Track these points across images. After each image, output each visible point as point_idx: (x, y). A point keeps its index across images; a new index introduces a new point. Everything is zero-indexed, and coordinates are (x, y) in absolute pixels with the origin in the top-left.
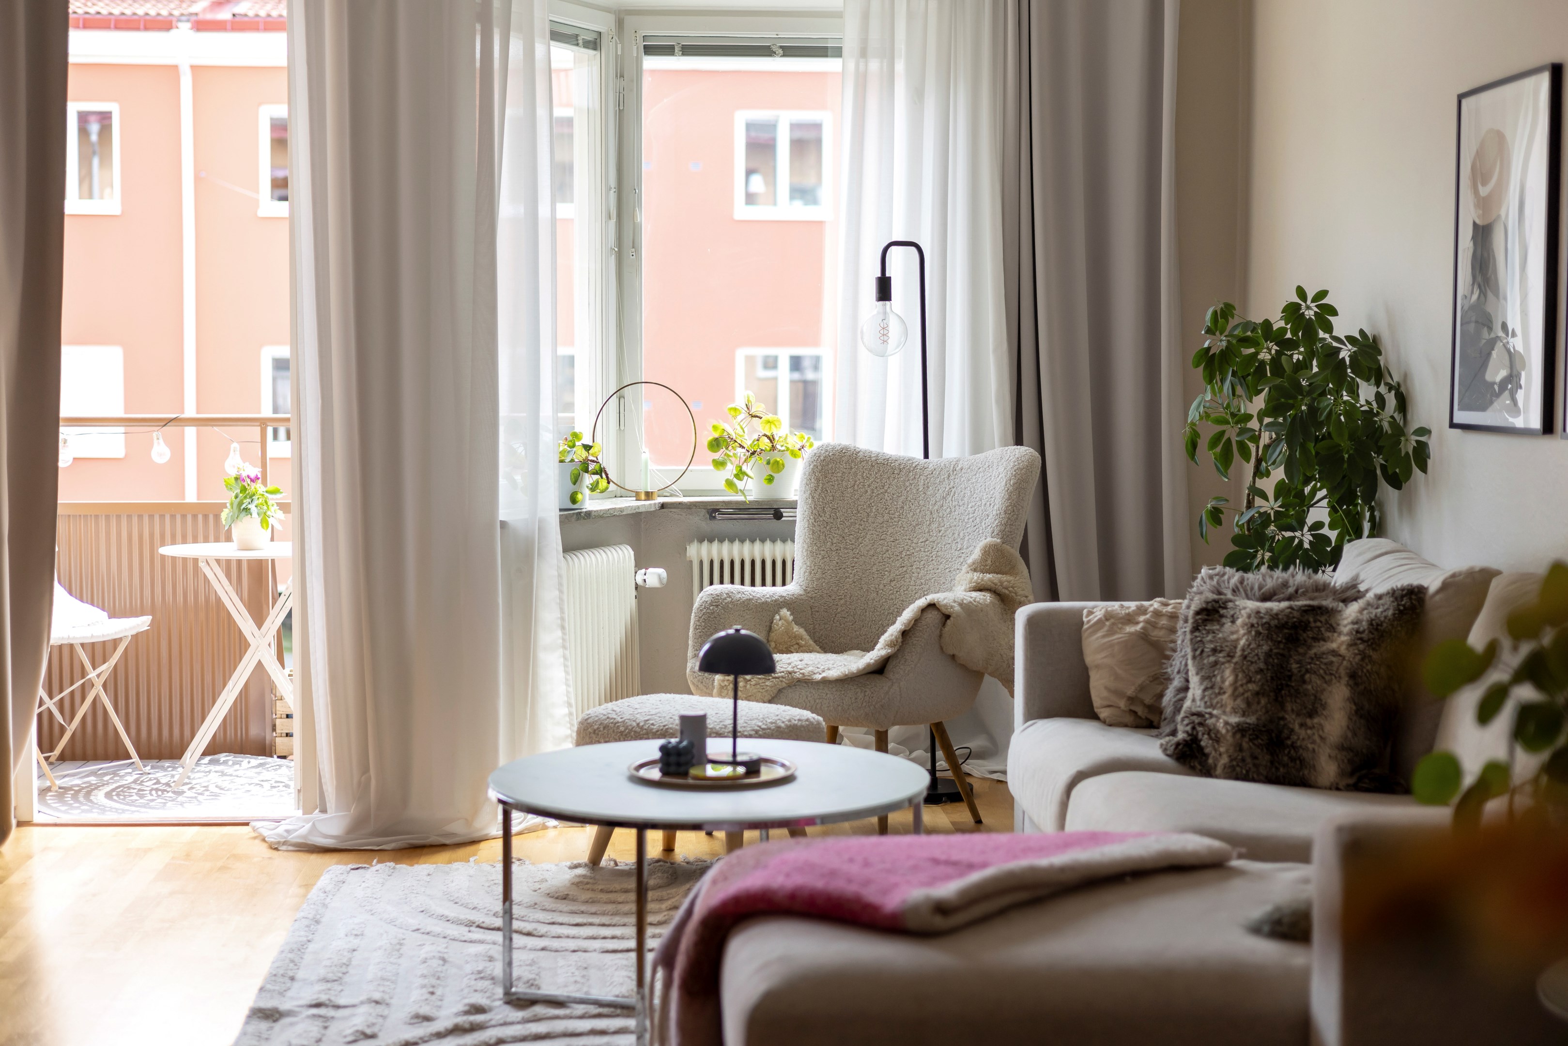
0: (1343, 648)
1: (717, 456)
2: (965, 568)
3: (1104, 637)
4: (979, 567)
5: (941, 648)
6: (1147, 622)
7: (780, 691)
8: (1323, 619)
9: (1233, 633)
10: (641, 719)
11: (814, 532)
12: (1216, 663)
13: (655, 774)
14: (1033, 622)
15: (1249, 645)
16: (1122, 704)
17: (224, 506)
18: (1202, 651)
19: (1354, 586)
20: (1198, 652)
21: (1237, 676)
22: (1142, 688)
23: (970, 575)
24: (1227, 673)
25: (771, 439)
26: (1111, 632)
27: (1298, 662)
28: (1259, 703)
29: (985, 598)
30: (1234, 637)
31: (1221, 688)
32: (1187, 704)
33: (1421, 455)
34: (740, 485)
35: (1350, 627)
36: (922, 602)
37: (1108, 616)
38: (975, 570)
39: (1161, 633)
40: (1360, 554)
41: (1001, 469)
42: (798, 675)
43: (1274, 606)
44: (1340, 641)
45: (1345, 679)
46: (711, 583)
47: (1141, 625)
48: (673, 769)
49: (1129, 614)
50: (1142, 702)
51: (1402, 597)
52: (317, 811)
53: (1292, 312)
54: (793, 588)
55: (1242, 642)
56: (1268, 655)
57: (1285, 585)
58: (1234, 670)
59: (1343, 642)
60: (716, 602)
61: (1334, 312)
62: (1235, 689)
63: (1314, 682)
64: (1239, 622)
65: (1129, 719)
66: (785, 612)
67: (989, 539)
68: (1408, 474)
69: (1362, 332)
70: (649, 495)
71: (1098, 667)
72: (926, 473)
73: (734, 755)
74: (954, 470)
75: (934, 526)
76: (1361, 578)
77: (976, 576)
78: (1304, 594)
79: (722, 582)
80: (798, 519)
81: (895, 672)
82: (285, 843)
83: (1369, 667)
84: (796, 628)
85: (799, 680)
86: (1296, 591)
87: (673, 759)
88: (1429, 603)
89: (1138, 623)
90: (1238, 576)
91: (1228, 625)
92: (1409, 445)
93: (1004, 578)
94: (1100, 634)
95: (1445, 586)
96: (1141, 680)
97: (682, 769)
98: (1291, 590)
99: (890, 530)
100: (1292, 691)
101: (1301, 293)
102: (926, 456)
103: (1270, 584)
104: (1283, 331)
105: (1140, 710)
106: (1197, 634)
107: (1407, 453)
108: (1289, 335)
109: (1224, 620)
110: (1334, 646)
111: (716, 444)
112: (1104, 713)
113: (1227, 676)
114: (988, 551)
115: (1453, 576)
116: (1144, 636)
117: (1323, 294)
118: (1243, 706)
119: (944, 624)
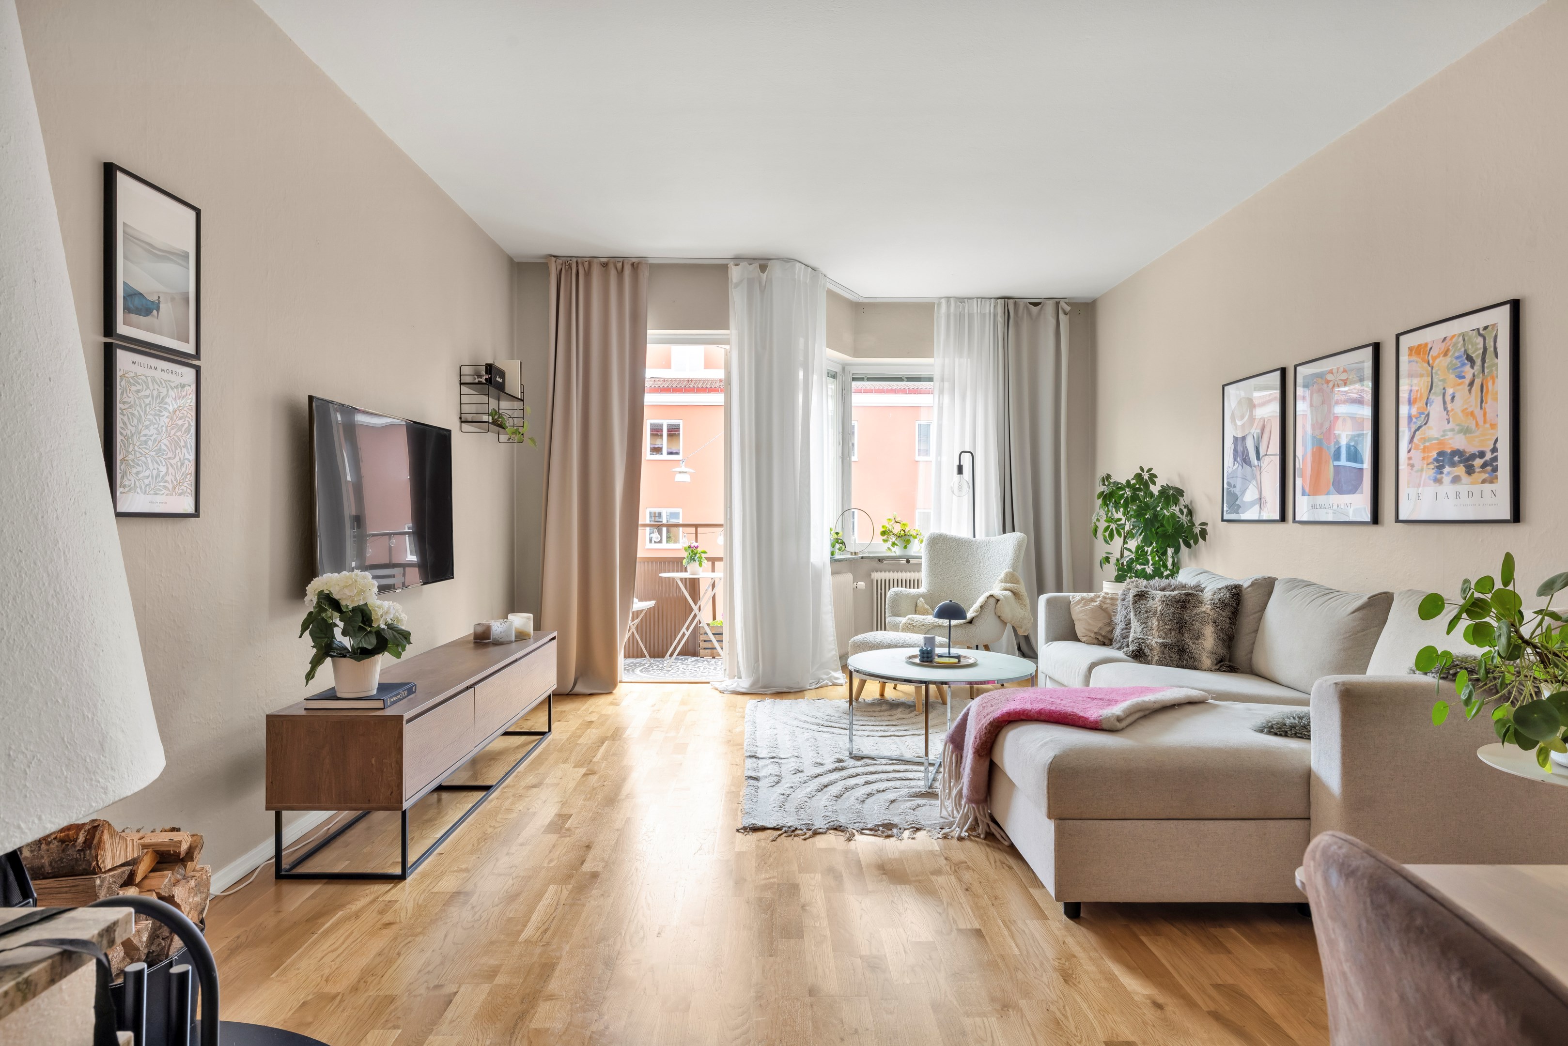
0: (1209, 610)
1: (885, 537)
2: (997, 582)
3: (1081, 607)
4: (1005, 580)
5: (995, 613)
6: (1100, 601)
7: (929, 630)
8: (1195, 598)
9: (1154, 604)
10: (878, 641)
11: (930, 567)
12: (1148, 617)
13: (917, 660)
14: (1049, 602)
15: (1163, 609)
16: (1092, 635)
18: (1140, 612)
19: (1199, 586)
20: (1138, 613)
21: (1159, 622)
22: (1101, 628)
23: (1000, 584)
24: (1154, 621)
25: (904, 531)
26: (1085, 605)
27: (1188, 616)
28: (1171, 634)
29: (1009, 593)
30: (1155, 606)
31: (1151, 627)
32: (1132, 635)
33: (1203, 534)
34: (893, 549)
35: (1209, 602)
36: (987, 594)
37: (1083, 599)
38: (1002, 582)
39: (1108, 606)
40: (1189, 574)
41: (1011, 542)
42: (936, 624)
43: (1167, 593)
44: (1206, 608)
45: (1211, 624)
46: (893, 587)
47: (1098, 602)
48: (925, 659)
49: (1092, 598)
50: (1101, 635)
51: (1232, 589)
52: (736, 677)
53: (1139, 477)
54: (923, 589)
55: (1160, 608)
56: (1174, 613)
57: (1170, 585)
58: (1158, 619)
59: (1208, 608)
60: (896, 595)
61: (1156, 477)
62: (1159, 628)
63: (1197, 625)
64: (1157, 599)
65: (1096, 641)
66: (921, 599)
67: (1007, 570)
68: (1196, 542)
69: (1167, 484)
70: (856, 554)
71: (1079, 620)
72: (976, 543)
73: (949, 653)
74: (989, 542)
75: (981, 565)
76: (1201, 582)
77: (1003, 584)
78: (1178, 589)
79: (898, 587)
80: (923, 563)
81: (978, 623)
82: (726, 691)
83: (1221, 619)
84: (926, 606)
85: (937, 626)
86: (1175, 588)
87: (925, 655)
88: (1244, 592)
89: (1096, 602)
90: (1145, 582)
91: (1151, 602)
92: (1197, 530)
93: (1015, 585)
94: (1080, 606)
95: (1253, 584)
96: (1100, 625)
97: (929, 659)
98: (1173, 587)
99: (962, 566)
100: (1187, 629)
101: (1142, 469)
102: (974, 537)
103: (1163, 585)
104: (1135, 484)
105: (1100, 638)
106: (1136, 605)
107: (1197, 533)
108: (1137, 486)
109: (1148, 599)
110: (1204, 609)
111: (883, 533)
112: (1083, 639)
113: (1154, 622)
114: (1007, 575)
115: (1256, 580)
116: (1100, 607)
117: (1150, 469)
118: (1164, 635)
119: (997, 603)
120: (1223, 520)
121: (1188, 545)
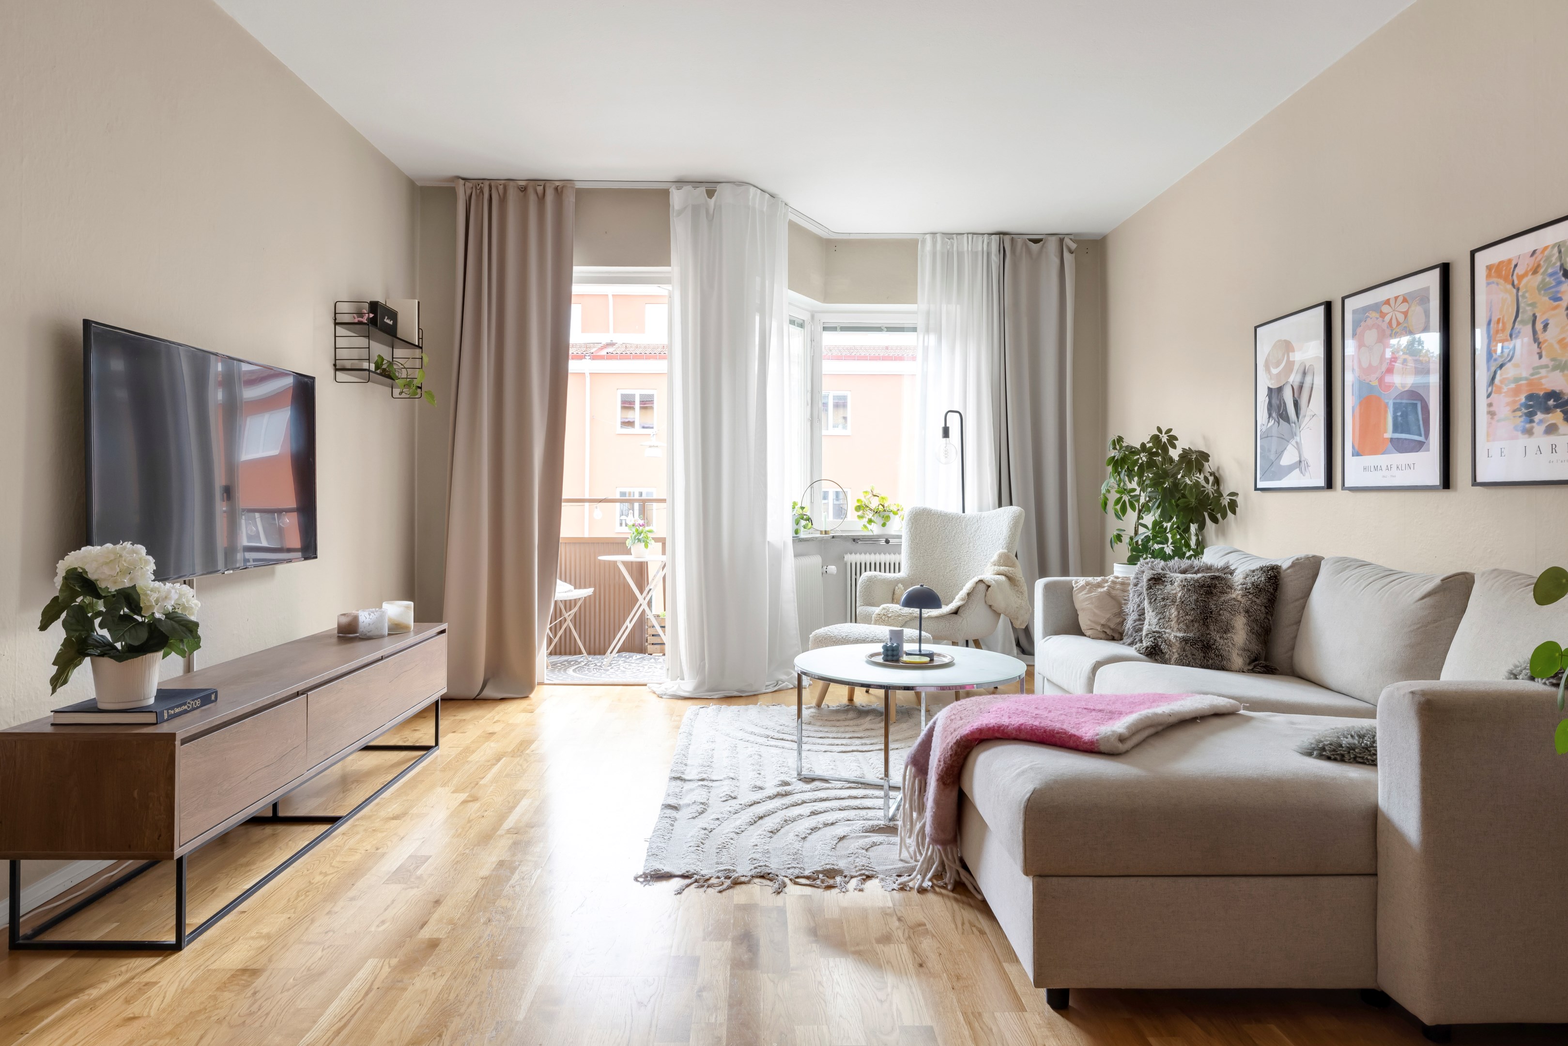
0: (1239, 597)
1: (860, 513)
2: (989, 564)
3: (1086, 594)
4: (998, 563)
5: (986, 602)
6: (1109, 586)
7: (906, 622)
8: (1223, 582)
9: (1172, 590)
11: (911, 548)
12: (1165, 605)
13: (879, 659)
14: (1047, 587)
15: (1184, 596)
16: (1099, 628)
17: (628, 538)
18: (1156, 599)
19: (1228, 567)
20: (1153, 600)
21: (1179, 612)
22: (1109, 620)
23: (993, 567)
24: (1173, 610)
25: (883, 506)
26: (1090, 592)
27: (1215, 604)
28: (1193, 626)
29: (1003, 578)
30: (1174, 592)
31: (1169, 618)
32: (1146, 628)
34: (870, 527)
35: (1240, 586)
36: (976, 579)
37: (1088, 584)
38: (995, 565)
39: (1118, 592)
40: (1215, 553)
41: (1005, 517)
43: (1189, 576)
44: (1237, 593)
45: (1243, 614)
46: (865, 571)
47: (1106, 588)
48: (889, 658)
49: (1098, 583)
50: (1109, 627)
51: (1268, 571)
52: (678, 679)
53: (1156, 439)
54: (903, 574)
55: (1179, 595)
56: (1197, 601)
57: (1192, 567)
58: (1177, 609)
59: (1238, 595)
60: (871, 581)
61: (1176, 439)
62: (1178, 619)
63: (1226, 615)
64: (1176, 584)
65: (1103, 635)
66: (900, 585)
67: (1001, 551)
68: (1224, 516)
69: (1189, 448)
70: (826, 532)
71: (1083, 609)
72: (966, 520)
73: (919, 650)
74: (980, 518)
75: (971, 545)
76: (1231, 563)
77: (996, 568)
78: (1203, 571)
79: (870, 571)
80: (903, 543)
81: (965, 614)
82: (665, 695)
83: (1255, 607)
86: (1198, 570)
87: (890, 653)
88: (1283, 575)
89: (1104, 587)
90: (1162, 563)
91: (1169, 587)
92: (1225, 501)
93: (1010, 569)
94: (1083, 593)
95: (1294, 565)
96: (1108, 616)
97: (895, 658)
99: (949, 547)
100: (1213, 620)
101: (1159, 430)
102: (964, 512)
103: (1184, 567)
104: (1151, 448)
105: (1108, 631)
106: (1151, 590)
108: (1154, 450)
109: (1166, 583)
110: (1234, 596)
111: (858, 508)
112: (1088, 633)
113: (1173, 612)
114: (1001, 556)
115: (1297, 559)
116: (1108, 594)
117: (1169, 430)
118: (1185, 628)
119: (987, 590)
120: (1256, 489)
121: (1215, 520)
